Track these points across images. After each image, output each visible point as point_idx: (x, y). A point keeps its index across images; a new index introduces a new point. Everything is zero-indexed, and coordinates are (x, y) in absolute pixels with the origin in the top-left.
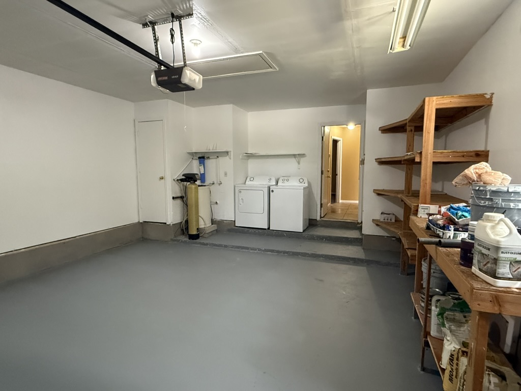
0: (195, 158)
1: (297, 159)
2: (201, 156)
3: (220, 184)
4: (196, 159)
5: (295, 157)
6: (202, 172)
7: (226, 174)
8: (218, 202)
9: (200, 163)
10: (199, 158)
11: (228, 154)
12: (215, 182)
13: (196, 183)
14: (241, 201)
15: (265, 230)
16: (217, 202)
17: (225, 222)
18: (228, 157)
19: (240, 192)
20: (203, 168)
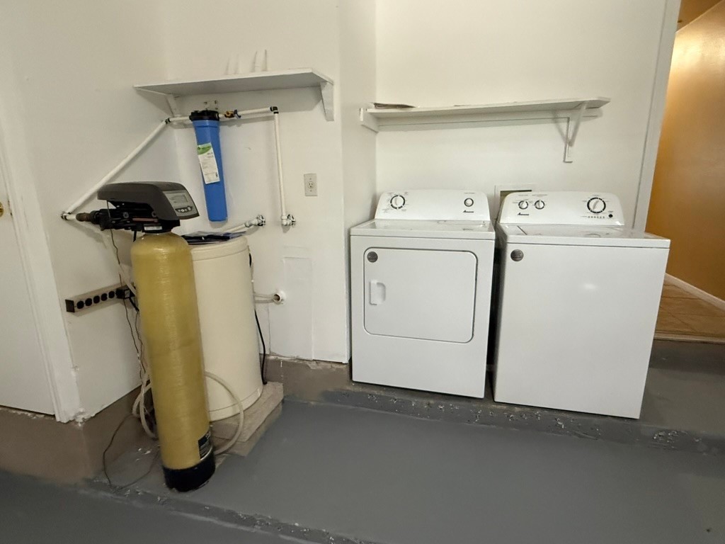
0: (178, 118)
1: (564, 125)
2: (200, 109)
3: (286, 227)
4: (183, 125)
5: (555, 120)
6: (212, 177)
7: (311, 186)
8: (282, 294)
9: (200, 140)
10: (196, 116)
11: (320, 97)
12: (268, 218)
13: (175, 230)
14: (376, 291)
15: (475, 405)
16: (277, 297)
17: (313, 366)
18: (318, 109)
19: (373, 257)
20: (214, 160)
